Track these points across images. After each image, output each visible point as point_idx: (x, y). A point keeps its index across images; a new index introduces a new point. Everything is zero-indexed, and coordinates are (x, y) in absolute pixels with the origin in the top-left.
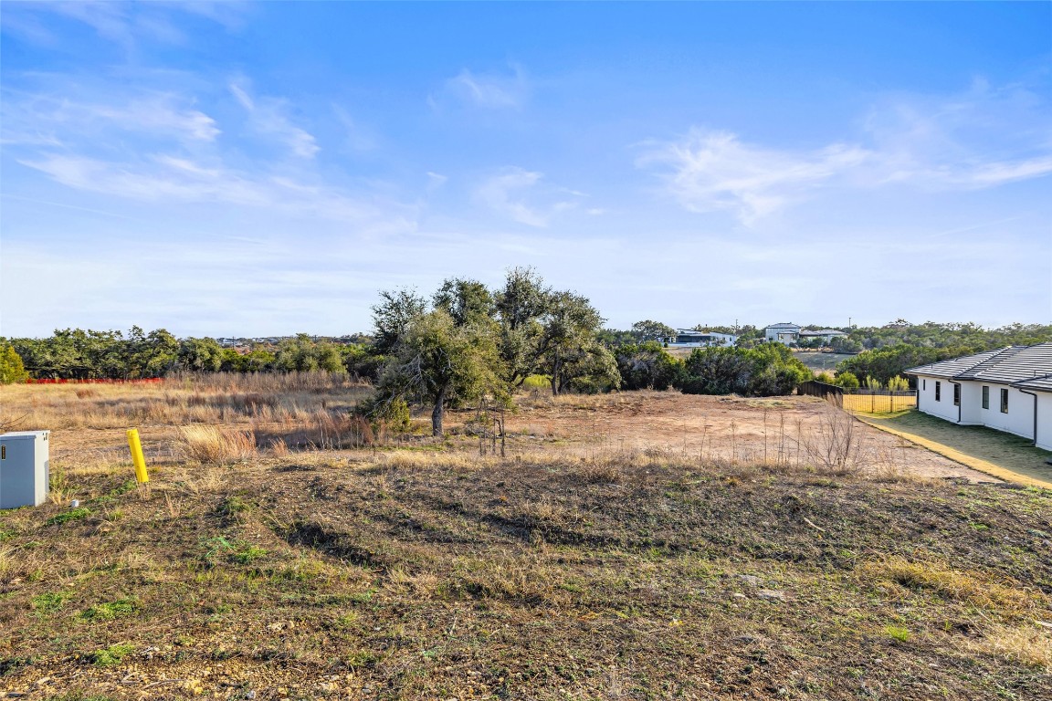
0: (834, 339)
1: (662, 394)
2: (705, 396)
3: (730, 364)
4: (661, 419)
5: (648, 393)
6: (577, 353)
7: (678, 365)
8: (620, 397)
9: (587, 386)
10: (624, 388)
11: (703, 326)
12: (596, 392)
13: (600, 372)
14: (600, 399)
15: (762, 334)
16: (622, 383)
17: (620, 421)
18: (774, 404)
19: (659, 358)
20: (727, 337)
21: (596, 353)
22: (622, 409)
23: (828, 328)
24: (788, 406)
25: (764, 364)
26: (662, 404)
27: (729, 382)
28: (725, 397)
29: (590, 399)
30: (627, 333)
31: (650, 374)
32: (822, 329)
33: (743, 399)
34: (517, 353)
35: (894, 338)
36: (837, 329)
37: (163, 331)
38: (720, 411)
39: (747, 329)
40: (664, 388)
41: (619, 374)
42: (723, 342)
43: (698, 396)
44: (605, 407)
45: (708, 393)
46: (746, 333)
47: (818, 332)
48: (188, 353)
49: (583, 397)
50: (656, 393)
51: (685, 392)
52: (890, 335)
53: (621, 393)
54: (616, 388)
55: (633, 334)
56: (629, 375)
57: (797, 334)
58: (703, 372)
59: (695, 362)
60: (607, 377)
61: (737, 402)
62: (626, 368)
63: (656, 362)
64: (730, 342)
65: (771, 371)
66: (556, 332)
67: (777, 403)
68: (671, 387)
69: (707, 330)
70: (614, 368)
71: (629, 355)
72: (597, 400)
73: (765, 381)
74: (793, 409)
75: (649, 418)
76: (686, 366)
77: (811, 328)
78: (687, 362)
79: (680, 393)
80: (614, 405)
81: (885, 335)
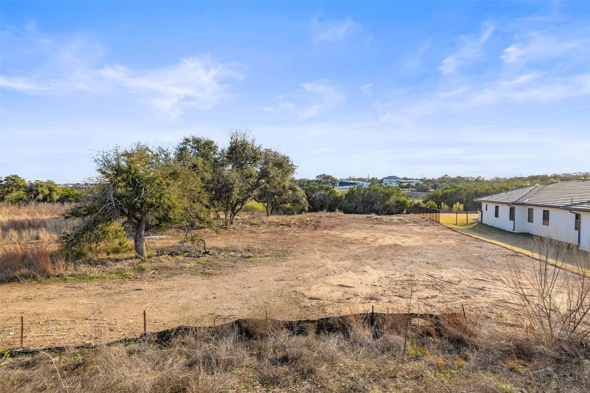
0: (417, 184)
1: (332, 214)
2: (357, 215)
3: (370, 196)
4: (333, 232)
5: (324, 214)
6: (281, 189)
7: (341, 197)
8: (307, 217)
9: (289, 209)
10: (310, 211)
11: (352, 177)
12: (293, 214)
13: (296, 202)
14: (296, 217)
15: (381, 181)
16: (309, 208)
17: (306, 234)
18: (398, 220)
19: (330, 193)
20: (364, 183)
21: (294, 190)
22: (307, 225)
23: (412, 179)
24: (407, 221)
25: (388, 196)
26: (333, 221)
27: (369, 206)
28: (369, 216)
29: (288, 218)
30: (313, 180)
31: (325, 203)
32: (410, 179)
33: (379, 217)
34: (232, 188)
35: (445, 184)
36: (417, 179)
37: (16, 176)
38: (369, 225)
39: (373, 179)
40: (334, 211)
41: (307, 202)
42: (362, 185)
43: (353, 215)
44: (297, 223)
45: (358, 213)
46: (373, 181)
47: (409, 181)
48: (33, 190)
49: (284, 217)
50: (329, 214)
51: (345, 212)
52: (443, 182)
53: (308, 214)
54: (305, 211)
55: (316, 181)
56: (313, 203)
57: (398, 181)
58: (355, 201)
59: (350, 195)
60: (300, 204)
61: (376, 219)
62: (311, 199)
63: (328, 195)
64: (366, 185)
65: (392, 200)
66: (264, 174)
67: (400, 219)
68: (337, 210)
69: (353, 179)
70: (304, 199)
71: (313, 192)
72: (292, 219)
73: (389, 206)
74: (410, 223)
75: (325, 232)
76: (345, 198)
77: (405, 179)
78: (346, 195)
79: (342, 214)
80: (303, 222)
81: (441, 182)
